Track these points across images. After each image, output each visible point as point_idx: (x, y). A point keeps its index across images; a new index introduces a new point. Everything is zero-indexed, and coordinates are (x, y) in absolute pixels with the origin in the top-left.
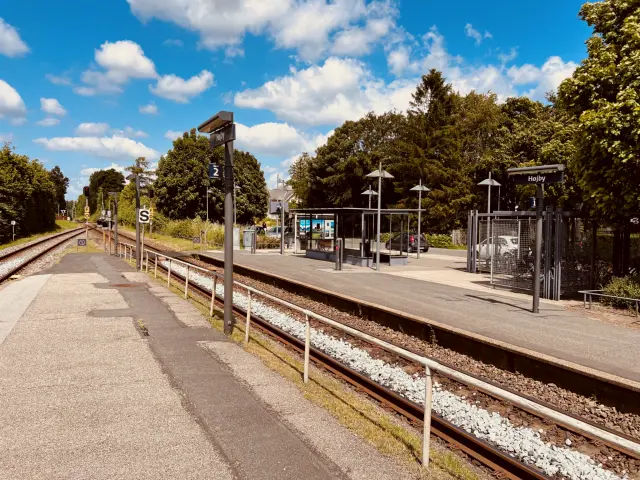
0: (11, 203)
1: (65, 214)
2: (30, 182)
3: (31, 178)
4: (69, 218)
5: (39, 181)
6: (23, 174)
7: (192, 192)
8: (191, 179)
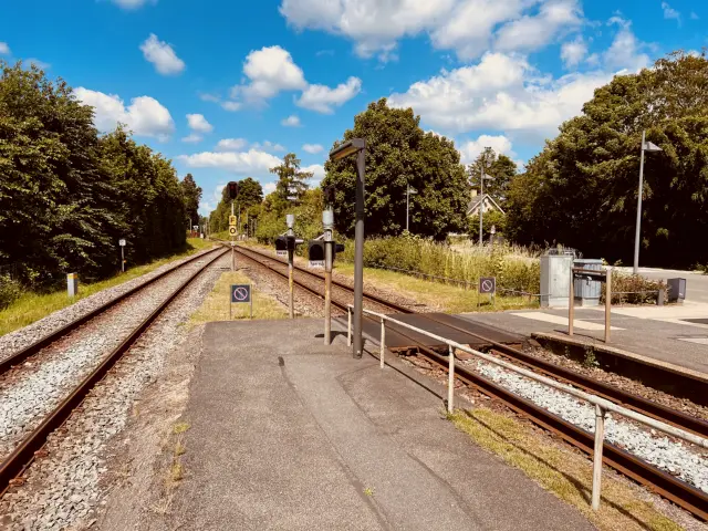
0: (121, 212)
1: (198, 230)
2: (152, 183)
3: (153, 177)
4: (202, 236)
5: (165, 182)
6: (142, 171)
7: (382, 196)
8: (381, 177)
